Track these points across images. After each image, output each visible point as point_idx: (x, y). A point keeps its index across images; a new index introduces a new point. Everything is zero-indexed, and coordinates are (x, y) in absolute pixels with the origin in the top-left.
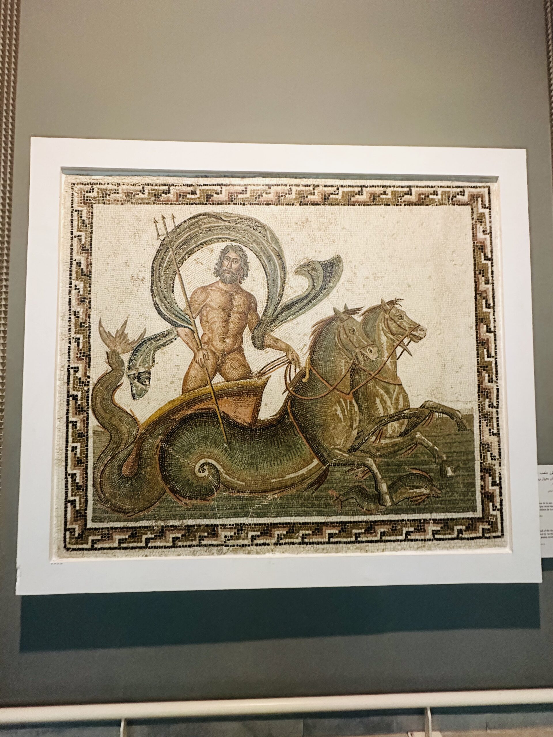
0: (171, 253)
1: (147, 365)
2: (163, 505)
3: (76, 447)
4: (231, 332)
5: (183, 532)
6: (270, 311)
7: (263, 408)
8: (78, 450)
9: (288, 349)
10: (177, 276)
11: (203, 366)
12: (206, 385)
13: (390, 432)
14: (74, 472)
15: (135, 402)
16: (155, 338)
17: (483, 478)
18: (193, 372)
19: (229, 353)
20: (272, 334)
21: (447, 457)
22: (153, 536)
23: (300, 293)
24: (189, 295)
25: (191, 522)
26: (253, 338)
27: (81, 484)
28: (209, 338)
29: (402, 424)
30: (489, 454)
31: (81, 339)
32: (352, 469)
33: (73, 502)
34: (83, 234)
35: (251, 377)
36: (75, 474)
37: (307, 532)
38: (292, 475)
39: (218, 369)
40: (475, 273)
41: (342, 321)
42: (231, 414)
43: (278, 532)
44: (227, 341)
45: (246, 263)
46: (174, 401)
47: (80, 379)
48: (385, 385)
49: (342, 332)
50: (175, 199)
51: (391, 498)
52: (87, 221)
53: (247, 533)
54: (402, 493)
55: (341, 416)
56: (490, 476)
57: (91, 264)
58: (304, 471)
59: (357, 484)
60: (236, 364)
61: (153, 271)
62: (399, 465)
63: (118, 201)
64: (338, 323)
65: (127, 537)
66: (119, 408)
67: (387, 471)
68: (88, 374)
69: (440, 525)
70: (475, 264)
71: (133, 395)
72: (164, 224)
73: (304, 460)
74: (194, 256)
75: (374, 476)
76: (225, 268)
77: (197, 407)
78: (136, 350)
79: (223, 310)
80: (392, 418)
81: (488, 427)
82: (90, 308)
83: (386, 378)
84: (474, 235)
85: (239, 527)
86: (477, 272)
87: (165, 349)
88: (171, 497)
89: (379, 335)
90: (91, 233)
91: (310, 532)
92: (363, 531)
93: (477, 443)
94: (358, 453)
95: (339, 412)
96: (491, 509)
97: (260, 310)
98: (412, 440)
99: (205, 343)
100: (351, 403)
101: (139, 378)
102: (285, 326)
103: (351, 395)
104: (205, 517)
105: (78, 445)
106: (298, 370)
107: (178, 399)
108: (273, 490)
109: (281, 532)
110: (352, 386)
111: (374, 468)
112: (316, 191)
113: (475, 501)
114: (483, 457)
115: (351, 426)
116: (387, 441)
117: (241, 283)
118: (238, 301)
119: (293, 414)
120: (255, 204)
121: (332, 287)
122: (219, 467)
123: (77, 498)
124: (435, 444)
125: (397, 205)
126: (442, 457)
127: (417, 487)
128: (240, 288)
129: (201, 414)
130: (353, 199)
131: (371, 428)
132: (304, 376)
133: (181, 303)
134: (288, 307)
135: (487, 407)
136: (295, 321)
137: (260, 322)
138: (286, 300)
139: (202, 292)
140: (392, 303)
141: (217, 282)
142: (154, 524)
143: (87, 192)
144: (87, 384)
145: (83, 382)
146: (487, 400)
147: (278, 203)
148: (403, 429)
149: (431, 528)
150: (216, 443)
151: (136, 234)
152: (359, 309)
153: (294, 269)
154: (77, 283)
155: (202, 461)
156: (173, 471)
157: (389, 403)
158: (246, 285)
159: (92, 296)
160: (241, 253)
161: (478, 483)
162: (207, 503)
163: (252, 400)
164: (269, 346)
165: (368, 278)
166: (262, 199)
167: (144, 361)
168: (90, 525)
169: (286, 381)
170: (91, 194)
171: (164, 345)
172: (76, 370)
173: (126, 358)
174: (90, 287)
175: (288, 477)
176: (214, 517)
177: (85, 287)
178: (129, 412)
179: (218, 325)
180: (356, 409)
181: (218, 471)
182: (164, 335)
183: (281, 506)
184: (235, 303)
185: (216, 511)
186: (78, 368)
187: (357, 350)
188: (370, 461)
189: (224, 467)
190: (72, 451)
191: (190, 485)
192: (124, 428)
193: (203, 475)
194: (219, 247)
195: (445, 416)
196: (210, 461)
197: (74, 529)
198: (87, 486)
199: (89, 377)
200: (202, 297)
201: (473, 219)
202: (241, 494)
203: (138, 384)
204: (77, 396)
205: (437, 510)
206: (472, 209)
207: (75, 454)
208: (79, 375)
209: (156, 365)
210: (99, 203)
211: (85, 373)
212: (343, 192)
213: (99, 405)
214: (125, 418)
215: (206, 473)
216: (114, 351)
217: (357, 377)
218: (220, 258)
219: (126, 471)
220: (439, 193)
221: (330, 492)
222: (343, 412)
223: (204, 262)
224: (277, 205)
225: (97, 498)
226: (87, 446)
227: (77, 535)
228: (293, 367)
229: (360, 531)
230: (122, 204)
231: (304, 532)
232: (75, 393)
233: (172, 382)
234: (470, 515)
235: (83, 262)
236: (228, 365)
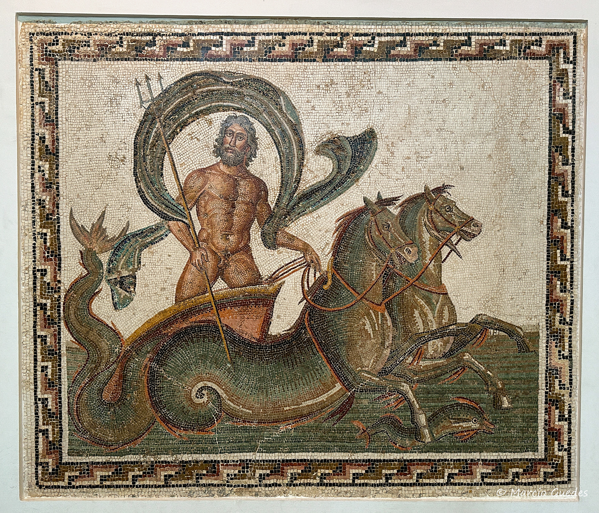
0: (158, 125)
1: (131, 268)
2: (153, 436)
3: (47, 367)
4: (235, 228)
5: (177, 469)
6: (285, 201)
7: (275, 321)
8: (49, 371)
9: (306, 249)
10: (167, 156)
11: (201, 268)
12: (204, 293)
13: (431, 351)
14: (46, 396)
15: (117, 313)
16: (142, 233)
17: (548, 411)
18: (189, 277)
19: (233, 253)
20: (287, 230)
21: (503, 384)
22: (141, 473)
23: (322, 178)
24: (182, 179)
25: (186, 457)
26: (263, 235)
27: (54, 410)
28: (209, 234)
29: (446, 343)
30: (557, 382)
31: (49, 234)
32: (384, 396)
33: (45, 432)
34: (46, 100)
35: (261, 283)
36: (47, 399)
37: (327, 471)
38: (309, 403)
39: (220, 273)
40: (550, 150)
41: (374, 213)
42: (236, 327)
43: (292, 471)
44: (231, 238)
45: (254, 139)
46: (165, 311)
47: (49, 284)
48: (427, 294)
49: (374, 228)
50: (161, 54)
51: (431, 432)
52: (51, 84)
53: (254, 471)
54: (444, 427)
55: (370, 331)
56: (557, 408)
57: (58, 139)
58: (324, 397)
59: (389, 414)
60: (242, 267)
61: (135, 148)
62: (442, 392)
63: (89, 56)
64: (370, 216)
65: (110, 474)
66: (98, 320)
67: (427, 399)
68: (58, 279)
69: (491, 467)
70: (550, 139)
71: (115, 305)
72: (149, 85)
73: (324, 384)
74: (187, 130)
75: (411, 405)
76: (228, 145)
77: (194, 319)
78: (117, 249)
79: (226, 199)
80: (434, 335)
81: (558, 349)
82: (58, 195)
83: (427, 285)
84: (552, 99)
85: (245, 465)
86: (553, 150)
87: (154, 247)
88: (162, 427)
89: (420, 232)
90: (57, 99)
91: (331, 472)
92: (395, 471)
93: (542, 368)
94: (391, 377)
95: (368, 327)
96: (556, 450)
97: (272, 199)
98: (458, 362)
99: (204, 241)
100: (383, 315)
101: (121, 284)
102: (303, 220)
103: (383, 306)
104: (203, 451)
105: (49, 364)
106: (318, 275)
107: (170, 309)
108: (286, 420)
109: (295, 471)
110: (386, 295)
111: (410, 395)
112: (345, 42)
113: (536, 439)
114: (549, 385)
115: (383, 344)
116: (428, 363)
117: (248, 165)
118: (244, 187)
119: (311, 328)
120: (266, 60)
121: (363, 171)
122: (220, 392)
123: (50, 428)
124: (488, 368)
125: (451, 60)
126: (496, 384)
127: (464, 421)
128: (248, 172)
129: (199, 327)
130: (392, 52)
131: (407, 346)
132: (325, 282)
133: (173, 191)
134: (307, 196)
135: (557, 323)
136: (315, 214)
137: (272, 215)
138: (304, 187)
139: (198, 177)
140: (440, 190)
141: (218, 164)
142: (142, 459)
143: (50, 44)
144: (58, 290)
145: (52, 289)
146: (558, 314)
147: (294, 59)
148: (448, 349)
149: (480, 470)
150: (217, 363)
151: (114, 100)
152: (396, 199)
153: (314, 148)
154: (41, 163)
155: (200, 385)
156: (165, 396)
157: (430, 317)
158: (255, 168)
159: (61, 180)
160: (247, 127)
161: (542, 416)
162: (206, 435)
163: (262, 310)
164: (283, 245)
165: (409, 158)
166: (274, 53)
167: (127, 263)
168: (66, 458)
169: (303, 288)
170: (54, 48)
171: (152, 243)
172: (44, 272)
173: (104, 258)
174: (57, 169)
175: (304, 404)
176: (214, 451)
177: (51, 168)
178: (111, 325)
179: (219, 219)
180: (389, 323)
181: (219, 396)
182: (151, 230)
183: (296, 439)
184: (241, 190)
185: (217, 445)
186: (45, 270)
187: (392, 251)
188: (406, 387)
189: (226, 392)
190: (42, 371)
191: (186, 413)
192: (104, 345)
193: (201, 401)
194: (219, 118)
195: (502, 333)
196: (210, 384)
197: (47, 463)
198: (61, 414)
199: (59, 282)
200: (199, 183)
201: (551, 77)
202: (247, 425)
203: (121, 291)
204: (45, 305)
205: (488, 449)
206: (551, 65)
207: (46, 375)
208: (48, 278)
209: (142, 268)
210: (65, 59)
211: (55, 277)
212: (380, 42)
213: (72, 316)
214: (105, 333)
215: (205, 399)
216: (89, 250)
217: (391, 284)
218: (221, 132)
219: (107, 396)
220: (508, 42)
221: (355, 424)
222: (373, 326)
223: (201, 138)
224: (293, 61)
225: (74, 428)
226: (60, 365)
227: (50, 471)
228: (312, 271)
229: (391, 472)
230: (95, 61)
231: (323, 471)
232: (44, 301)
233: (163, 289)
234: (529, 455)
235: (47, 137)
236: (233, 268)
